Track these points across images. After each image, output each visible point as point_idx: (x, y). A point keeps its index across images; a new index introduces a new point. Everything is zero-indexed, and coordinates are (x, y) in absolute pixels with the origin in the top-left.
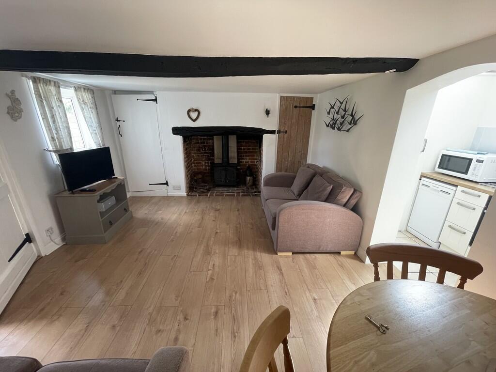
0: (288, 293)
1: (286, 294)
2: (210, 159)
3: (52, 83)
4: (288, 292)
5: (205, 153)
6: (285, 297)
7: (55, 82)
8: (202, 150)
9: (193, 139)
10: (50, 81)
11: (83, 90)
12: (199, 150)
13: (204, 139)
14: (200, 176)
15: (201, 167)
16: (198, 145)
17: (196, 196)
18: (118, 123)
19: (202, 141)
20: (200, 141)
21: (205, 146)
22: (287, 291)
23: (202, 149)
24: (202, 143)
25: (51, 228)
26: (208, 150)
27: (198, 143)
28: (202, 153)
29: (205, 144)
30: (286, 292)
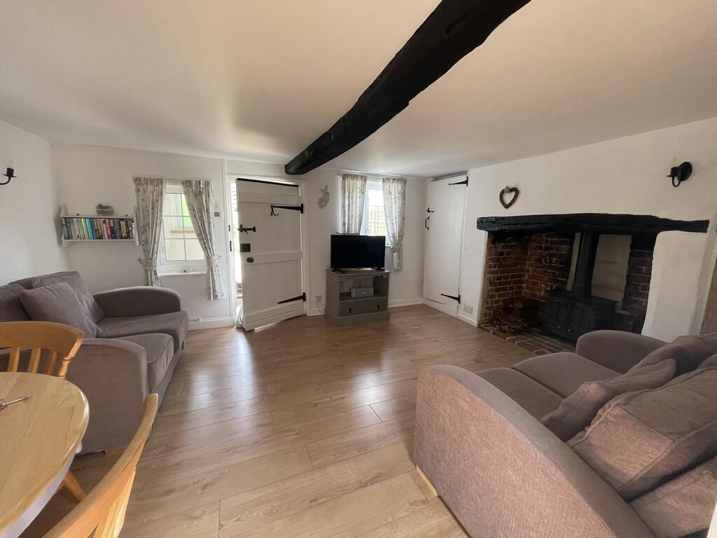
0: (314, 504)
1: (311, 501)
2: (556, 281)
3: (359, 178)
4: (317, 505)
5: (550, 267)
6: (304, 501)
7: (362, 177)
8: (546, 262)
9: (534, 241)
10: (357, 176)
11: (391, 181)
12: (539, 261)
13: (552, 242)
14: (520, 305)
15: (538, 293)
16: (539, 251)
17: (489, 332)
18: (428, 214)
19: (548, 245)
20: (543, 246)
21: (551, 256)
22: (319, 501)
23: (545, 260)
24: (547, 248)
25: (321, 297)
26: (556, 263)
27: (541, 248)
28: (544, 267)
29: (554, 252)
30: (315, 500)
